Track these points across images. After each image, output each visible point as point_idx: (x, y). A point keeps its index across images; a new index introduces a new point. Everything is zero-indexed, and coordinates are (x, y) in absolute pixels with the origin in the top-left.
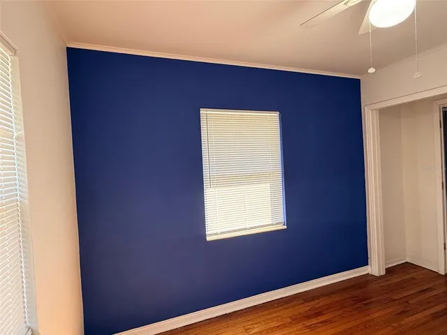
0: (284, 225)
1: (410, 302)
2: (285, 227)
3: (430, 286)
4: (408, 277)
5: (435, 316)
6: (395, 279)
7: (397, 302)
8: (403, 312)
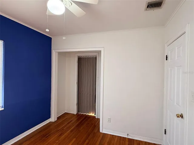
0: (2, 108)
1: (64, 129)
2: (3, 109)
3: (71, 120)
4: (65, 118)
5: (71, 131)
6: (60, 121)
7: (60, 130)
8: (61, 134)
